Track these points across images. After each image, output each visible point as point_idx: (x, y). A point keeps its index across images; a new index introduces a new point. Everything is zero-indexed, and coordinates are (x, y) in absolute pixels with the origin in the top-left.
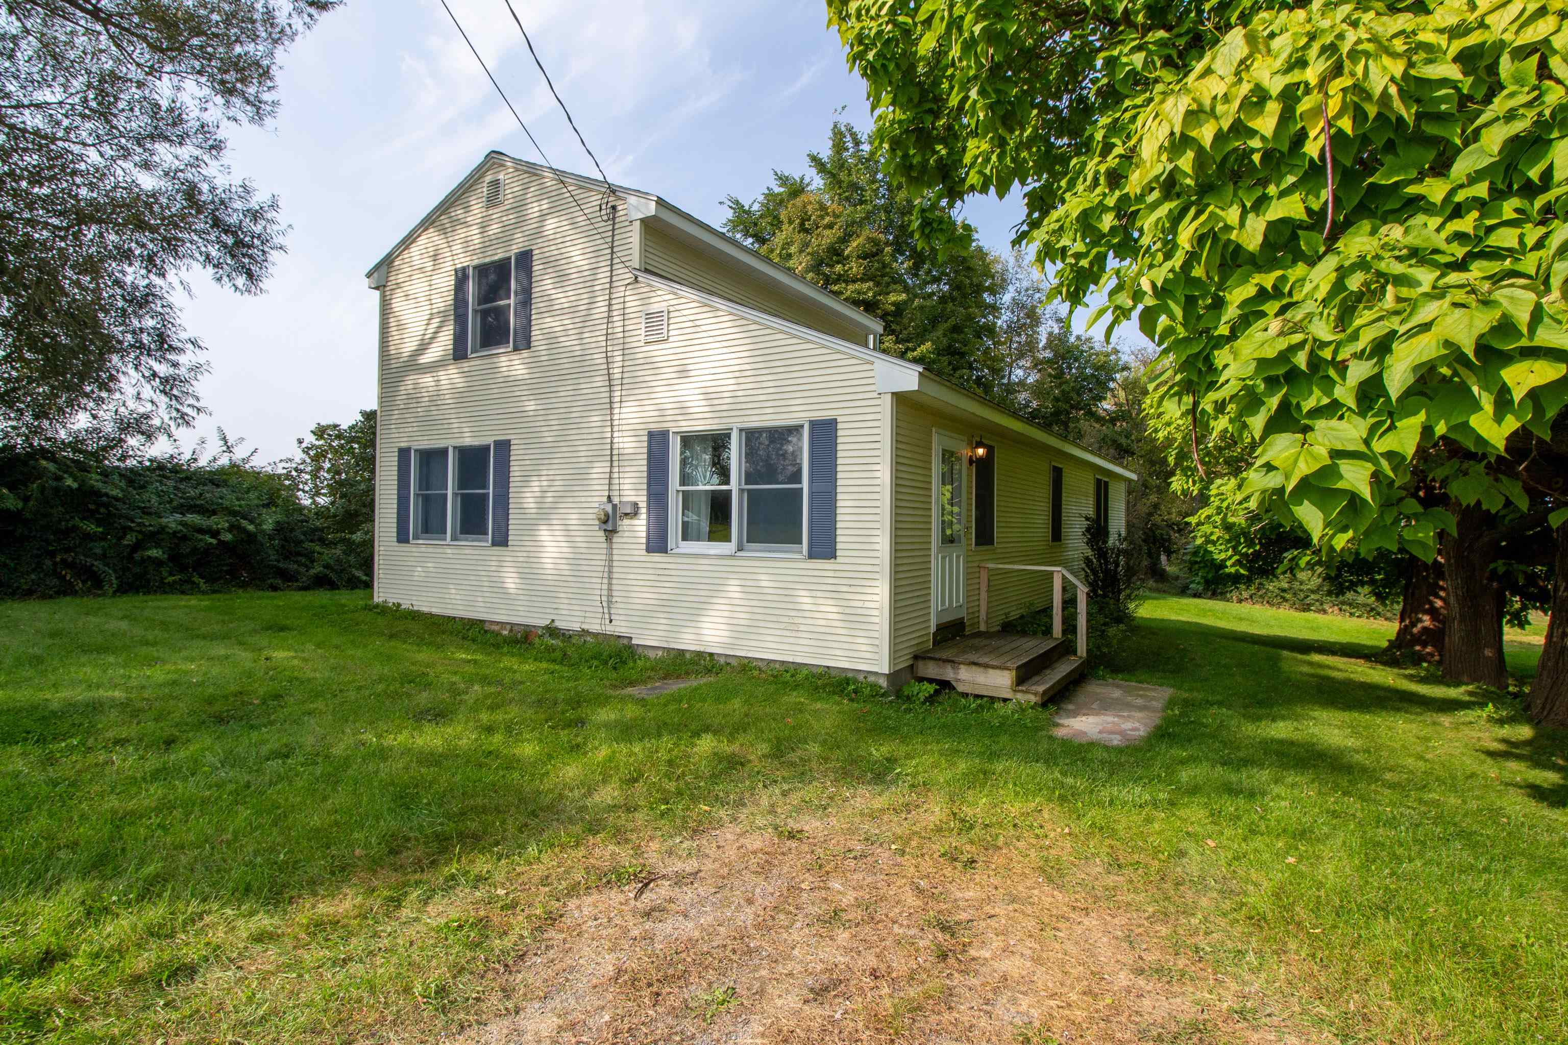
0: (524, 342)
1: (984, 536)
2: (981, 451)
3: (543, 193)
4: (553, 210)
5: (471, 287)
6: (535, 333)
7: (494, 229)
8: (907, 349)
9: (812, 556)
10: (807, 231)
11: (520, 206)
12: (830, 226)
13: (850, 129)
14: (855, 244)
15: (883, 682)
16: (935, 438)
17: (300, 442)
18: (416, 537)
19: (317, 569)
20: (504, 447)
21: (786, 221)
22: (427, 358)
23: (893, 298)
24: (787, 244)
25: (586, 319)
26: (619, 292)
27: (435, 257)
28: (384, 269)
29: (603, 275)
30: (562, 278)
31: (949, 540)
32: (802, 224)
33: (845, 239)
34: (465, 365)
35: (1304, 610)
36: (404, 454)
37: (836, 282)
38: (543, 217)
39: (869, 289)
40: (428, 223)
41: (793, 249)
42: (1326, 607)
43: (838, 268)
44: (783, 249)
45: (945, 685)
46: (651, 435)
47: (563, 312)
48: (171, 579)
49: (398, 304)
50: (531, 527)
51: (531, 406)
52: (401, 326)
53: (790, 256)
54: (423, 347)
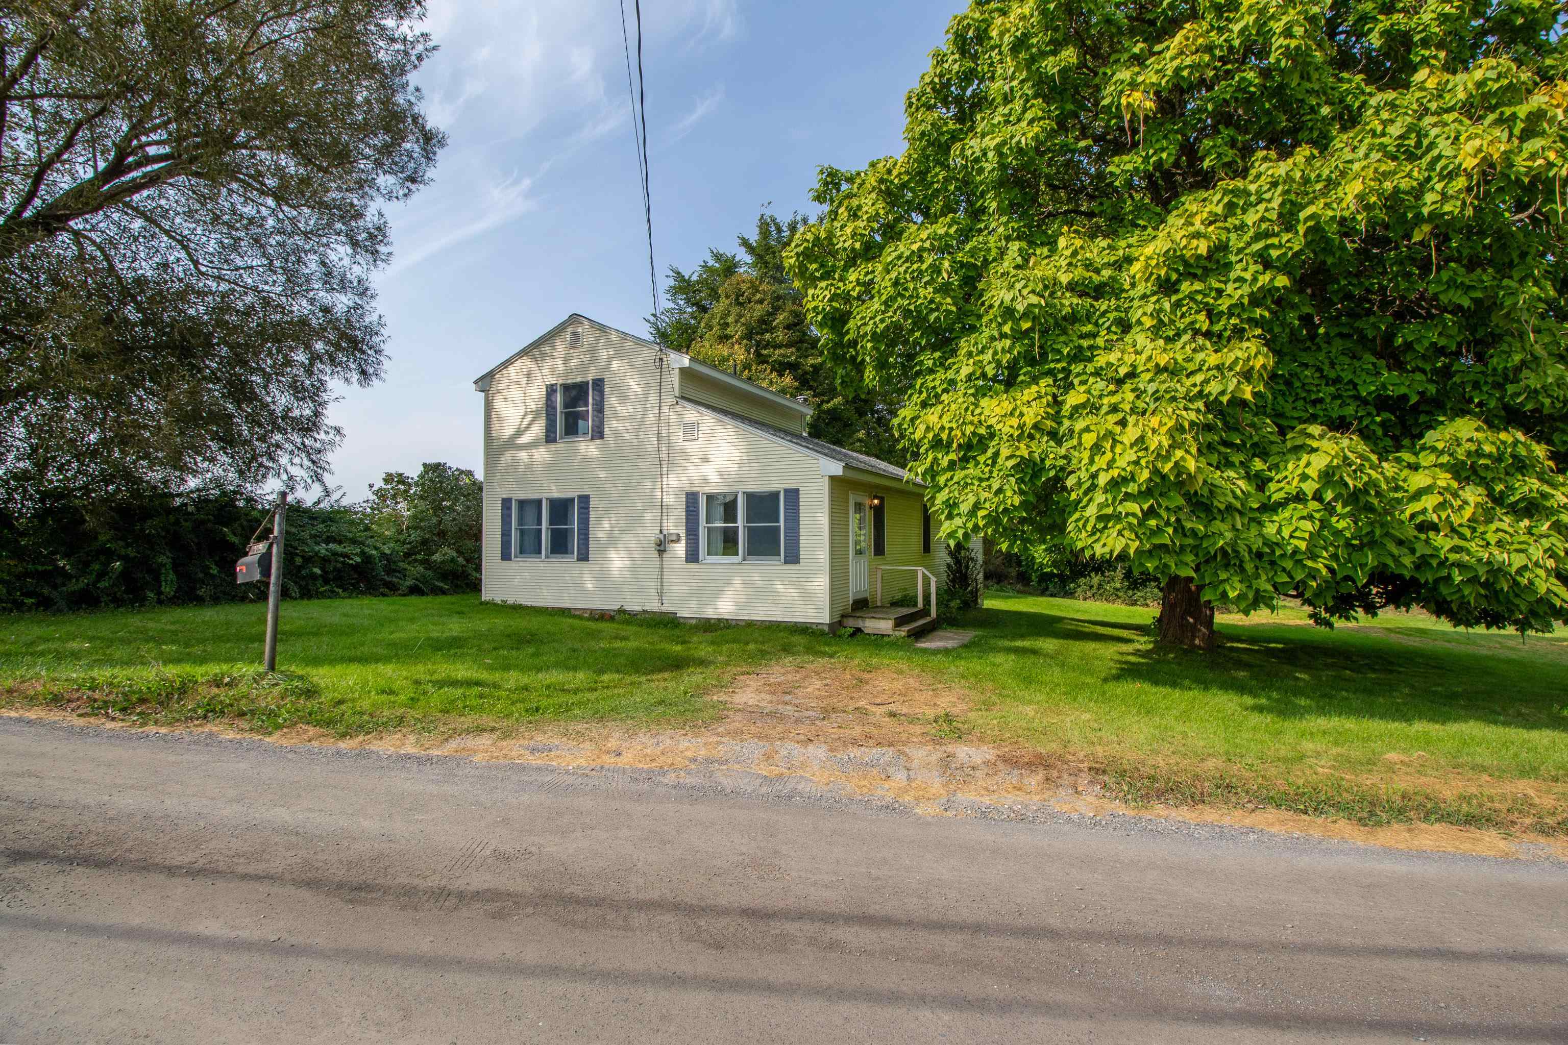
0: (598, 433)
1: (879, 549)
2: (876, 501)
3: (609, 344)
4: (618, 355)
5: (559, 398)
6: (607, 430)
7: (574, 362)
8: (823, 402)
9: (786, 562)
10: (741, 304)
11: (593, 351)
12: (761, 302)
13: (774, 220)
14: (781, 317)
15: (826, 628)
16: (851, 496)
17: (371, 486)
18: (516, 557)
19: (409, 582)
20: (585, 500)
21: (723, 296)
22: (523, 440)
23: (811, 361)
24: (727, 314)
25: (642, 422)
26: (665, 409)
27: (529, 375)
28: (489, 378)
29: (653, 399)
30: (623, 398)
31: (859, 552)
32: (737, 299)
33: (773, 313)
34: (553, 447)
35: (1132, 605)
36: (506, 503)
37: (766, 347)
38: (610, 359)
39: (792, 353)
40: (524, 353)
41: (730, 320)
42: (1148, 602)
43: (767, 336)
44: (722, 318)
45: (859, 630)
46: (687, 494)
47: (625, 418)
48: (323, 589)
49: (498, 403)
50: (604, 548)
51: (602, 475)
52: (500, 419)
53: (727, 325)
54: (519, 433)
